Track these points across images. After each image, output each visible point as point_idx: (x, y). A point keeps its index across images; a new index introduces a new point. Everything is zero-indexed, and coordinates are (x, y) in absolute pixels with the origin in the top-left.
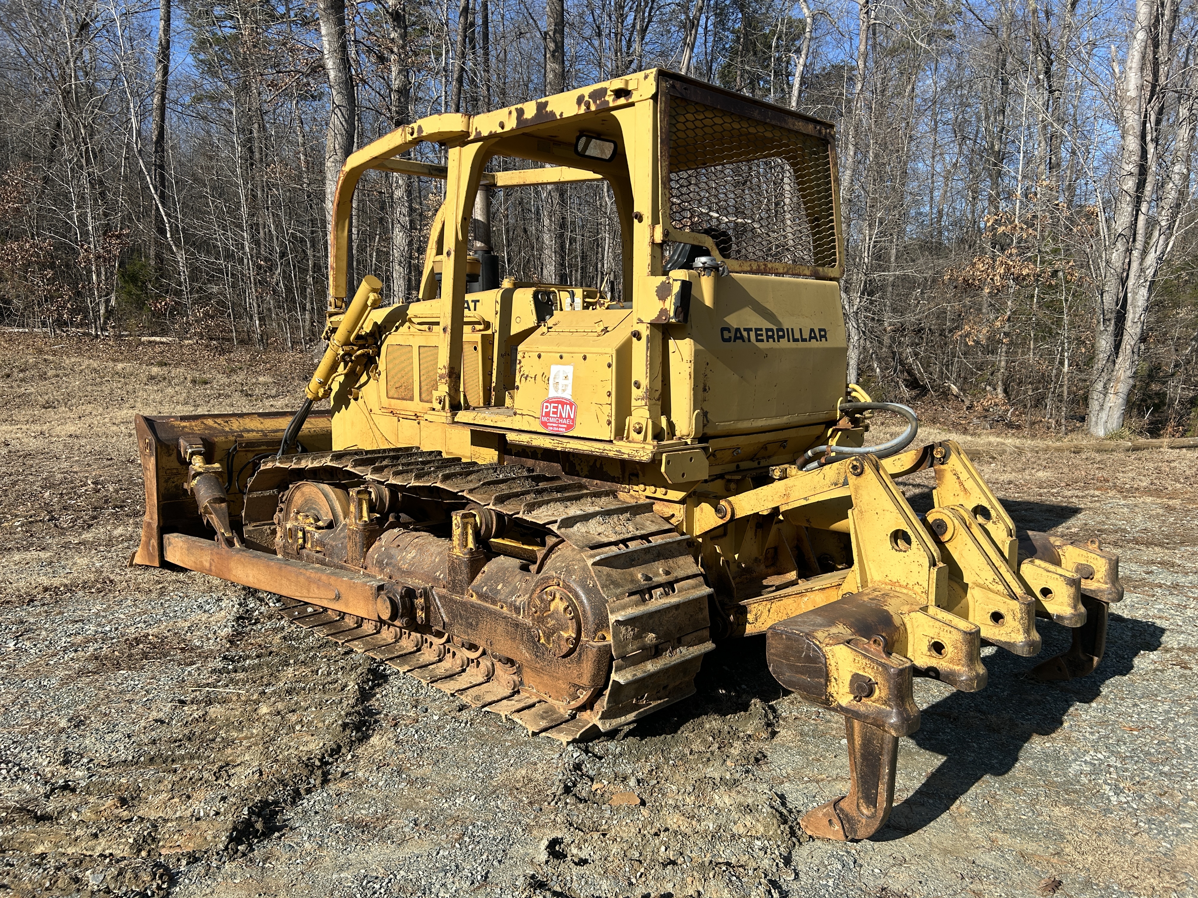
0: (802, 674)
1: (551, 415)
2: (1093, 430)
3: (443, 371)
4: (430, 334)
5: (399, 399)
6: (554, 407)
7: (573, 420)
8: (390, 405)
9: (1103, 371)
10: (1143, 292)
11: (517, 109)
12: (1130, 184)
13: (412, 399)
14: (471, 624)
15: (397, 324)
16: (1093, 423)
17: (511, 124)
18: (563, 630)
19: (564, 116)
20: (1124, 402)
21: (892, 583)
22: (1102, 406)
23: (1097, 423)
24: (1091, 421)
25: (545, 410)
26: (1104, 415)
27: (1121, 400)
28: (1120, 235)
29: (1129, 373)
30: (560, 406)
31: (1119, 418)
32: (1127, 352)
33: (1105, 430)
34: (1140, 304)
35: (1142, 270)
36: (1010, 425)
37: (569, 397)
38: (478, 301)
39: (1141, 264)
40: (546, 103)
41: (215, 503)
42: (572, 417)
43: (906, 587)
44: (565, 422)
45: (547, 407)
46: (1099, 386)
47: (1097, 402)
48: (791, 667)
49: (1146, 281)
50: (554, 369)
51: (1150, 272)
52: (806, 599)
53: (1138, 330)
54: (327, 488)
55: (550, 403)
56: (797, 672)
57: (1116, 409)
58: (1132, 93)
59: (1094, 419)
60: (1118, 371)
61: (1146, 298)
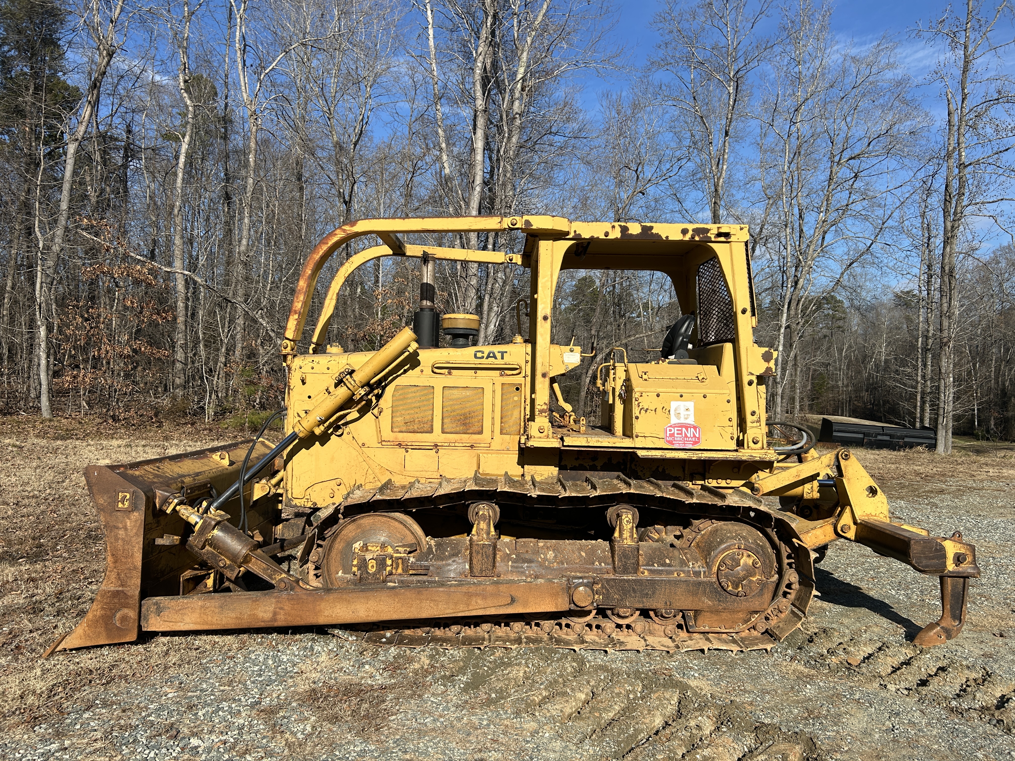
0: (933, 559)
1: (676, 435)
3: (545, 407)
4: (449, 376)
5: (407, 432)
6: (678, 430)
7: (699, 438)
8: (396, 438)
11: (620, 226)
13: (431, 431)
14: (647, 594)
15: (406, 368)
17: (616, 234)
18: (751, 576)
19: (670, 239)
21: (867, 515)
25: (668, 432)
30: (684, 429)
37: (693, 423)
38: (506, 352)
40: (651, 228)
41: (254, 550)
42: (697, 436)
43: (875, 516)
44: (690, 439)
45: (670, 430)
48: (926, 558)
50: (674, 405)
52: (810, 534)
54: (397, 515)
55: (674, 428)
56: (930, 559)
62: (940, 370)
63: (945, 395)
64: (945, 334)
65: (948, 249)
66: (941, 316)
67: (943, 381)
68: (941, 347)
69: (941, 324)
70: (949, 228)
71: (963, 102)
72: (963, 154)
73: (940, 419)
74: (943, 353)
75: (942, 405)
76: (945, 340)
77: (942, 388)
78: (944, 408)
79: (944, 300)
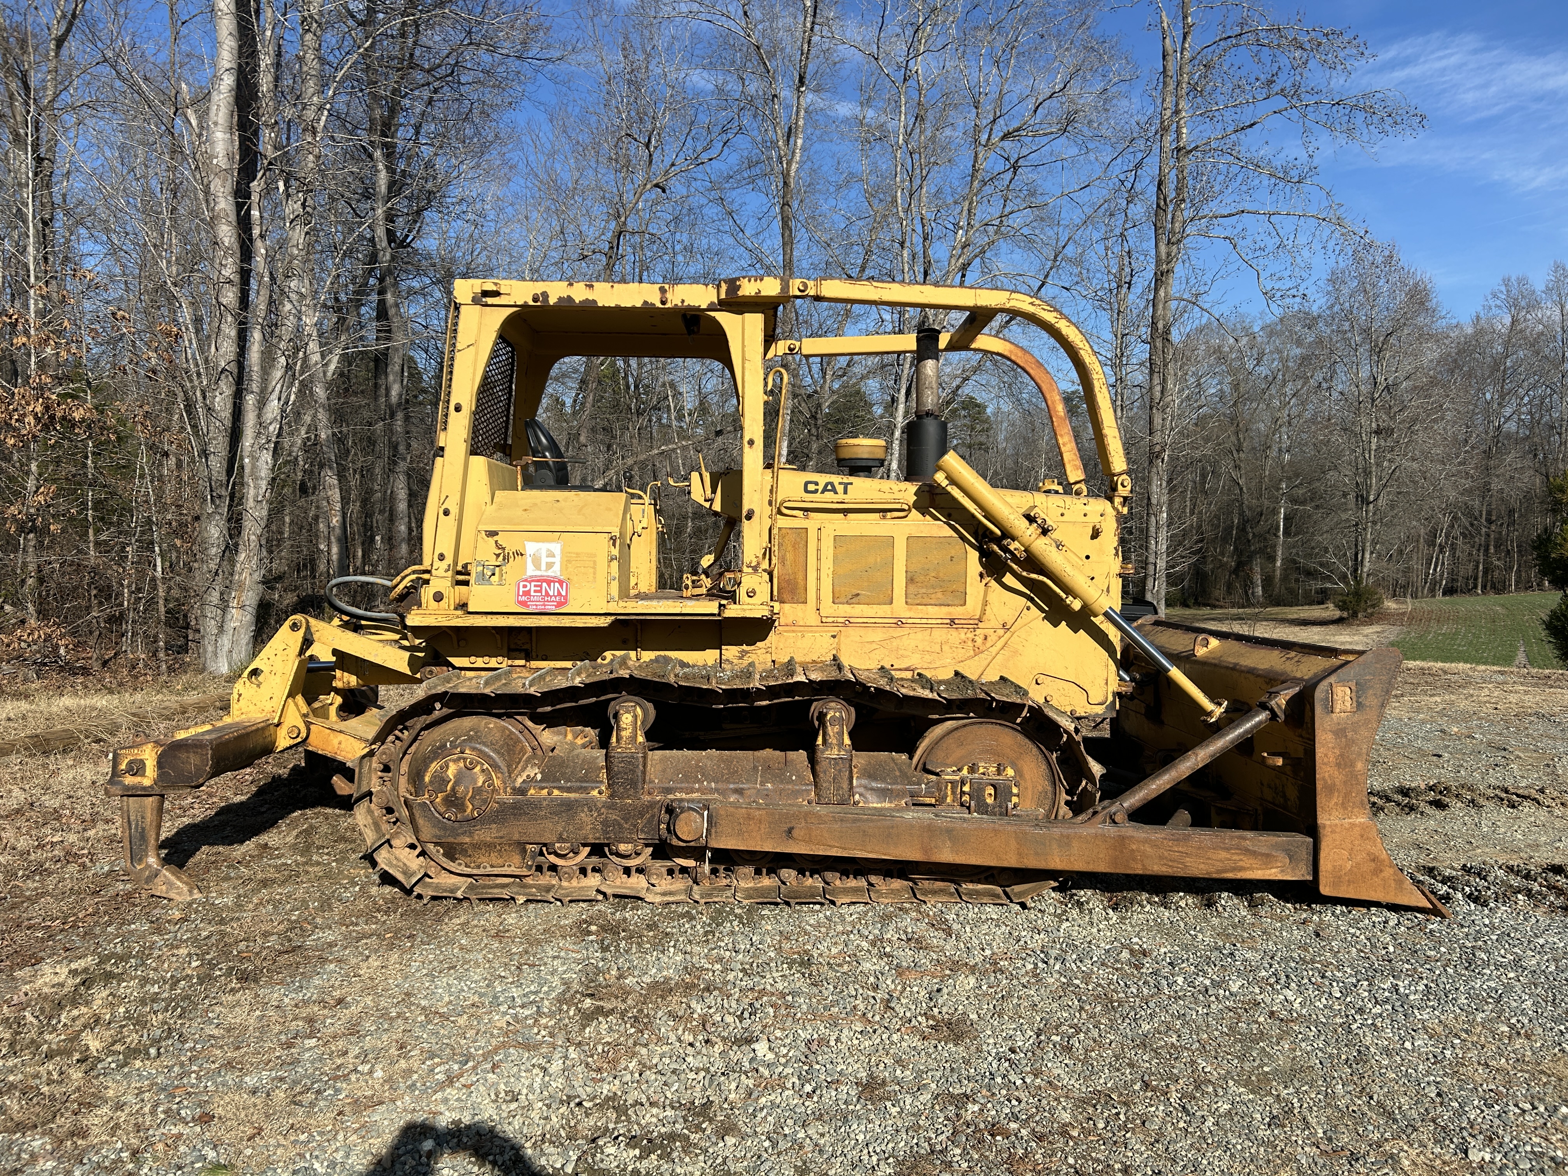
2: (212, 666)
9: (216, 574)
10: (266, 457)
12: (230, 297)
16: (209, 655)
20: (253, 620)
22: (221, 628)
23: (215, 654)
24: (205, 651)
26: (225, 642)
27: (249, 617)
28: (224, 370)
29: (257, 577)
31: (247, 644)
32: (252, 545)
33: (230, 664)
34: (263, 475)
35: (261, 424)
36: (69, 669)
39: (259, 416)
46: (214, 597)
47: (213, 622)
49: (269, 441)
51: (274, 428)
53: (265, 513)
57: (243, 631)
58: (221, 161)
59: (210, 649)
60: (240, 574)
61: (270, 466)
62: (1149, 499)
63: (1157, 542)
64: (1157, 438)
65: (1162, 293)
66: (1151, 408)
67: (1153, 519)
68: (1151, 462)
69: (1151, 422)
70: (1164, 257)
71: (1185, 38)
72: (1184, 130)
73: (1150, 583)
74: (1154, 470)
75: (1151, 559)
76: (1158, 448)
77: (1153, 529)
78: (1155, 565)
79: (1156, 381)
